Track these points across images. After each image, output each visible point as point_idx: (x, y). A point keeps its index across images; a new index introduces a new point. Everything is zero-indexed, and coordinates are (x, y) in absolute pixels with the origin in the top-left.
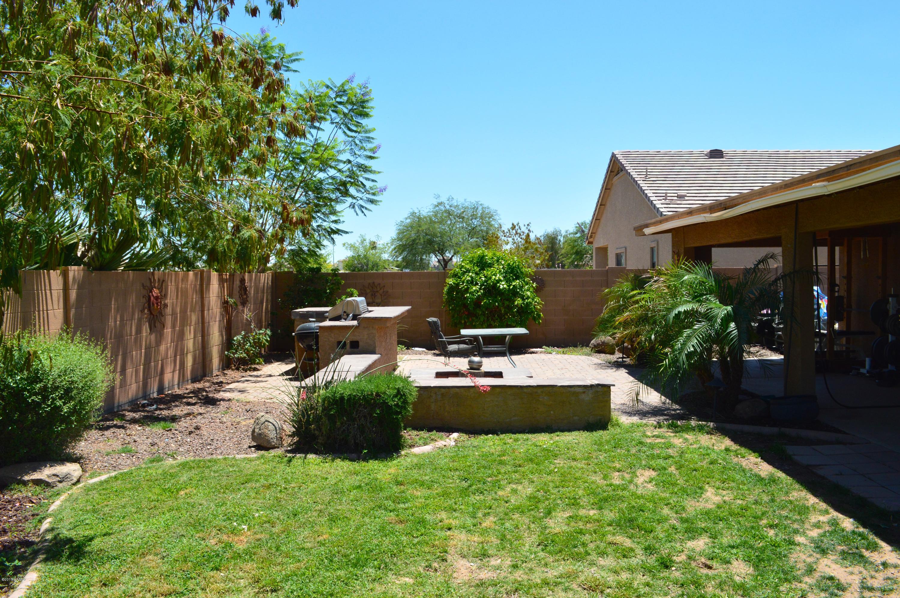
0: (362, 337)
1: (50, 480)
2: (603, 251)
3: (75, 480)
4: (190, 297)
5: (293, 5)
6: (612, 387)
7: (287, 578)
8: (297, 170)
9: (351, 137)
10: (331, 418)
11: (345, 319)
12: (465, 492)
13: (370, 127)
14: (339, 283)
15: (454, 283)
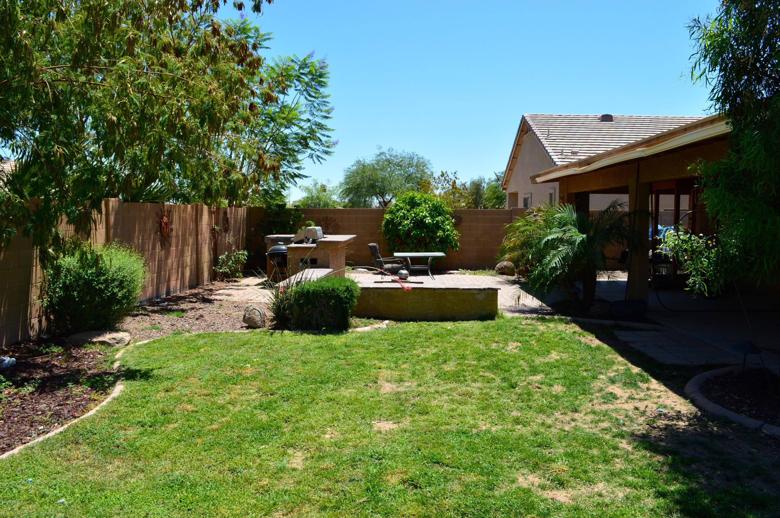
0: (319, 256)
1: (110, 342)
2: (514, 196)
3: (127, 342)
4: (188, 224)
5: (270, 2)
6: (499, 291)
7: (279, 389)
8: (268, 126)
9: (311, 101)
10: (301, 306)
11: (307, 243)
12: (391, 351)
13: (326, 94)
14: (300, 216)
15: (390, 218)
